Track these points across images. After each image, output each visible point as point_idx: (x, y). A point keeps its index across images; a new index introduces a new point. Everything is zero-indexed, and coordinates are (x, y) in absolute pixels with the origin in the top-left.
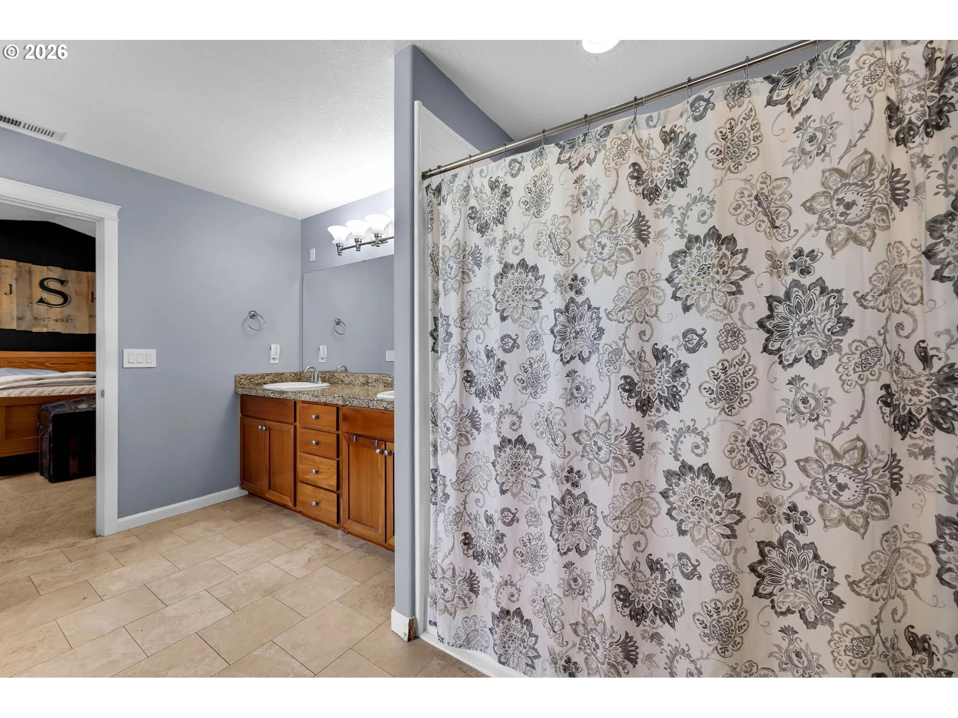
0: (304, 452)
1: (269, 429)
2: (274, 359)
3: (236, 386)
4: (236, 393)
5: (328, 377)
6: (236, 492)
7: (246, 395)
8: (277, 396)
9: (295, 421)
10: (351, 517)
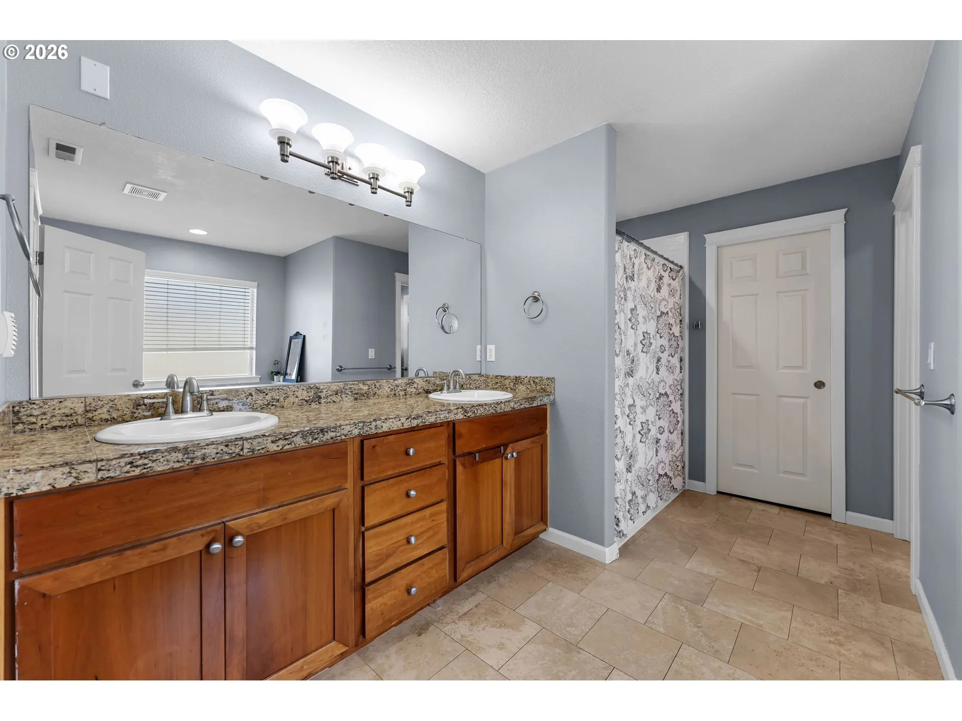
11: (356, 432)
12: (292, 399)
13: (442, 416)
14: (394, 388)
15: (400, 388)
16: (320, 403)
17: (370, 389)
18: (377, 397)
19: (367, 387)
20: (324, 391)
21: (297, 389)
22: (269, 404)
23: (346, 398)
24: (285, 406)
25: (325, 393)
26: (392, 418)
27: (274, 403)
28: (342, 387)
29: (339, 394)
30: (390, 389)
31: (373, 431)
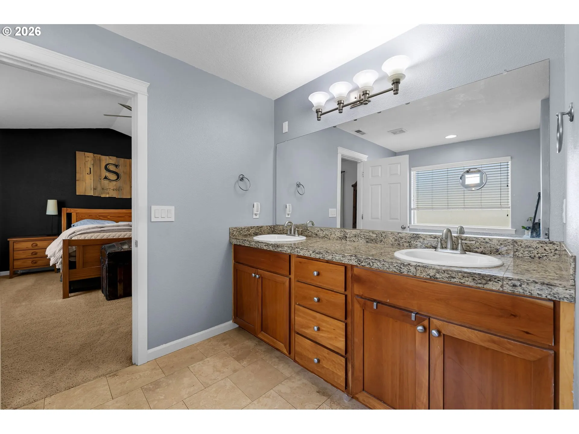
0: (299, 305)
1: (261, 277)
2: (256, 215)
3: (230, 237)
4: (230, 243)
5: (303, 230)
6: (229, 325)
7: (240, 245)
8: (271, 248)
9: (290, 274)
10: (365, 389)
11: (289, 251)
12: (333, 236)
13: (337, 258)
14: (399, 239)
15: (404, 240)
16: (346, 240)
17: (378, 237)
18: (383, 243)
19: (375, 236)
20: (349, 234)
21: (335, 231)
22: (324, 237)
23: (361, 241)
24: (331, 239)
25: (349, 235)
26: (305, 249)
27: (326, 236)
28: (359, 233)
29: (357, 237)
30: (394, 239)
31: (296, 253)
